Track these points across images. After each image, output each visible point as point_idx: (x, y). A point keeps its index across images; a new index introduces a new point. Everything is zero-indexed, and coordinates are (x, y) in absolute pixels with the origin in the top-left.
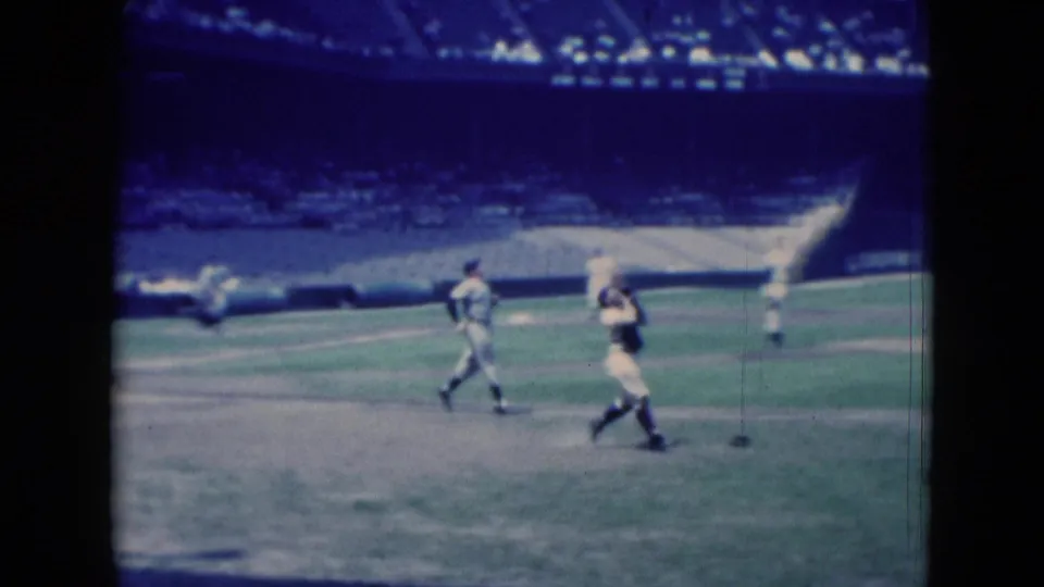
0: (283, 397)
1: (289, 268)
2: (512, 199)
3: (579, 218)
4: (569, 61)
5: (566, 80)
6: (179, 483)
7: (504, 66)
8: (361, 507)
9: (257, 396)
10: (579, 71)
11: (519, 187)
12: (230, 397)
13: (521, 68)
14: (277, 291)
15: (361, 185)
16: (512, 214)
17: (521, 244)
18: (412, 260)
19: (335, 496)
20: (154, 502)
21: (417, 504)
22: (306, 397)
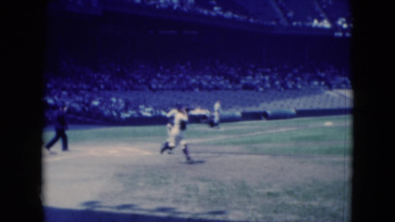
0: (241, 153)
1: (243, 105)
2: (320, 79)
3: (344, 86)
4: (341, 27)
5: (340, 34)
6: (202, 186)
7: (317, 29)
8: (269, 194)
9: (231, 153)
10: (344, 31)
11: (323, 75)
12: (221, 153)
13: (323, 29)
14: (238, 114)
15: (265, 74)
16: (320, 84)
17: (328, 96)
18: (289, 101)
19: (261, 191)
20: (192, 193)
21: (290, 193)
22: (250, 154)
